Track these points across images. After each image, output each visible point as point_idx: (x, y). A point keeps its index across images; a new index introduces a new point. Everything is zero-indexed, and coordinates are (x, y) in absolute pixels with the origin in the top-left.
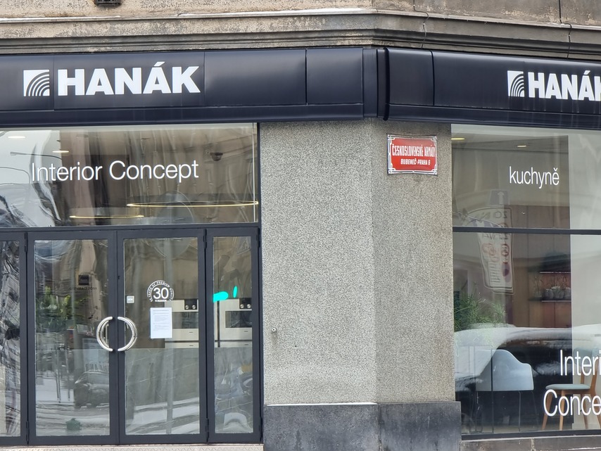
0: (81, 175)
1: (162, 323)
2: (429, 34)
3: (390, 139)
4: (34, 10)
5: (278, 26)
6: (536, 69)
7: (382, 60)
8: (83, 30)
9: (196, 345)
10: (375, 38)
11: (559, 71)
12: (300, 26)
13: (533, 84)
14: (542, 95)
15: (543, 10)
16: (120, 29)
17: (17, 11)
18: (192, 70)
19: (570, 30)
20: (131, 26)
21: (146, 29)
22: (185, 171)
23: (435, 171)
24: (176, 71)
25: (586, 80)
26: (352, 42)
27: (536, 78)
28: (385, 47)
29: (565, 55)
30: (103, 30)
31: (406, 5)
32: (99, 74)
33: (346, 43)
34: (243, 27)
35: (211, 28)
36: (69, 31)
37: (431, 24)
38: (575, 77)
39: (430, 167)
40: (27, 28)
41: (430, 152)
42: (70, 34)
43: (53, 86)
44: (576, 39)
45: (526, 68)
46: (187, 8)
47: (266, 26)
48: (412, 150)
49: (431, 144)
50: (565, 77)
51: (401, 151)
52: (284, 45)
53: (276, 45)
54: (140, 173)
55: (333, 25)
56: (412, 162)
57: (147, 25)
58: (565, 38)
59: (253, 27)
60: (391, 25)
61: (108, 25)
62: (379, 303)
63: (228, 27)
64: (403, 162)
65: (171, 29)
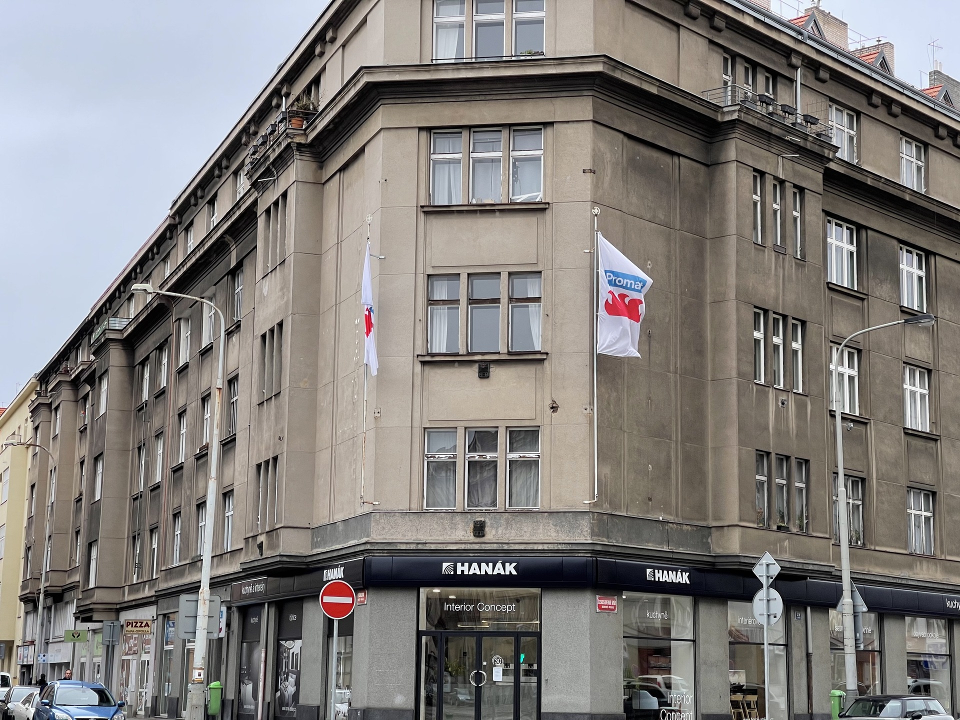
0: (465, 608)
1: (498, 674)
2: (614, 552)
3: (598, 597)
4: (448, 537)
5: (551, 547)
6: (659, 568)
7: (595, 562)
8: (468, 547)
9: (513, 684)
10: (591, 553)
11: (668, 570)
12: (560, 547)
13: (657, 575)
14: (661, 580)
15: (661, 544)
16: (484, 547)
17: (441, 538)
18: (514, 565)
19: (673, 552)
20: (489, 545)
21: (495, 547)
22: (510, 608)
23: (616, 611)
24: (507, 565)
25: (679, 573)
26: (582, 555)
27: (659, 573)
28: (596, 557)
29: (670, 563)
30: (477, 547)
31: (605, 539)
32: (475, 565)
33: (580, 555)
34: (536, 547)
35: (522, 547)
36: (463, 547)
37: (615, 548)
38: (674, 572)
39: (614, 610)
40: (445, 545)
41: (614, 603)
42: (463, 548)
43: (455, 570)
44: (675, 556)
45: (654, 568)
46: (512, 538)
47: (546, 547)
48: (606, 602)
49: (614, 600)
50: (670, 572)
51: (602, 602)
52: (553, 555)
53: (550, 555)
54: (490, 607)
55: (574, 547)
56: (606, 607)
57: (495, 545)
58: (671, 556)
59: (540, 547)
60: (599, 548)
61: (479, 545)
62: (592, 669)
63: (530, 547)
64: (603, 607)
65: (506, 547)
